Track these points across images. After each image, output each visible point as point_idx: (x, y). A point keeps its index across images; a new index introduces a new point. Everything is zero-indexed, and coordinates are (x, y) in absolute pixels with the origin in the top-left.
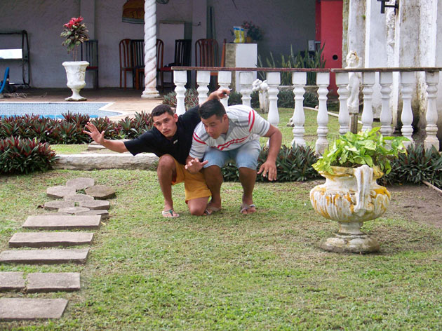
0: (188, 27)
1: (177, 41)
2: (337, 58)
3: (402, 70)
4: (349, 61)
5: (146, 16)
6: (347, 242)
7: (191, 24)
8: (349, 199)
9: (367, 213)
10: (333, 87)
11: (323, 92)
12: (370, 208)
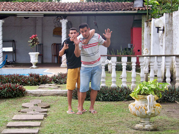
2: (140, 51)
3: (166, 56)
4: (144, 52)
5: (63, 34)
6: (144, 126)
8: (145, 109)
9: (152, 114)
10: (138, 63)
11: (134, 65)
12: (153, 112)
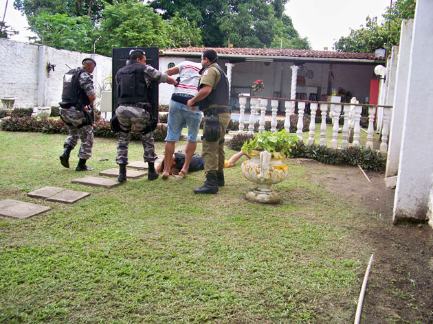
0: (319, 89)
1: (311, 94)
5: (292, 81)
7: (321, 88)
8: (256, 170)
9: (266, 180)
11: (313, 113)
12: (267, 177)
